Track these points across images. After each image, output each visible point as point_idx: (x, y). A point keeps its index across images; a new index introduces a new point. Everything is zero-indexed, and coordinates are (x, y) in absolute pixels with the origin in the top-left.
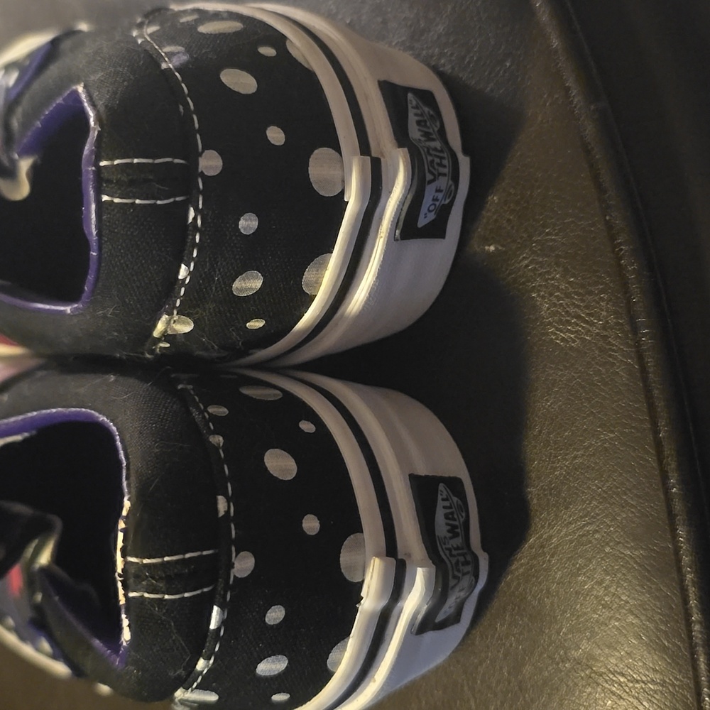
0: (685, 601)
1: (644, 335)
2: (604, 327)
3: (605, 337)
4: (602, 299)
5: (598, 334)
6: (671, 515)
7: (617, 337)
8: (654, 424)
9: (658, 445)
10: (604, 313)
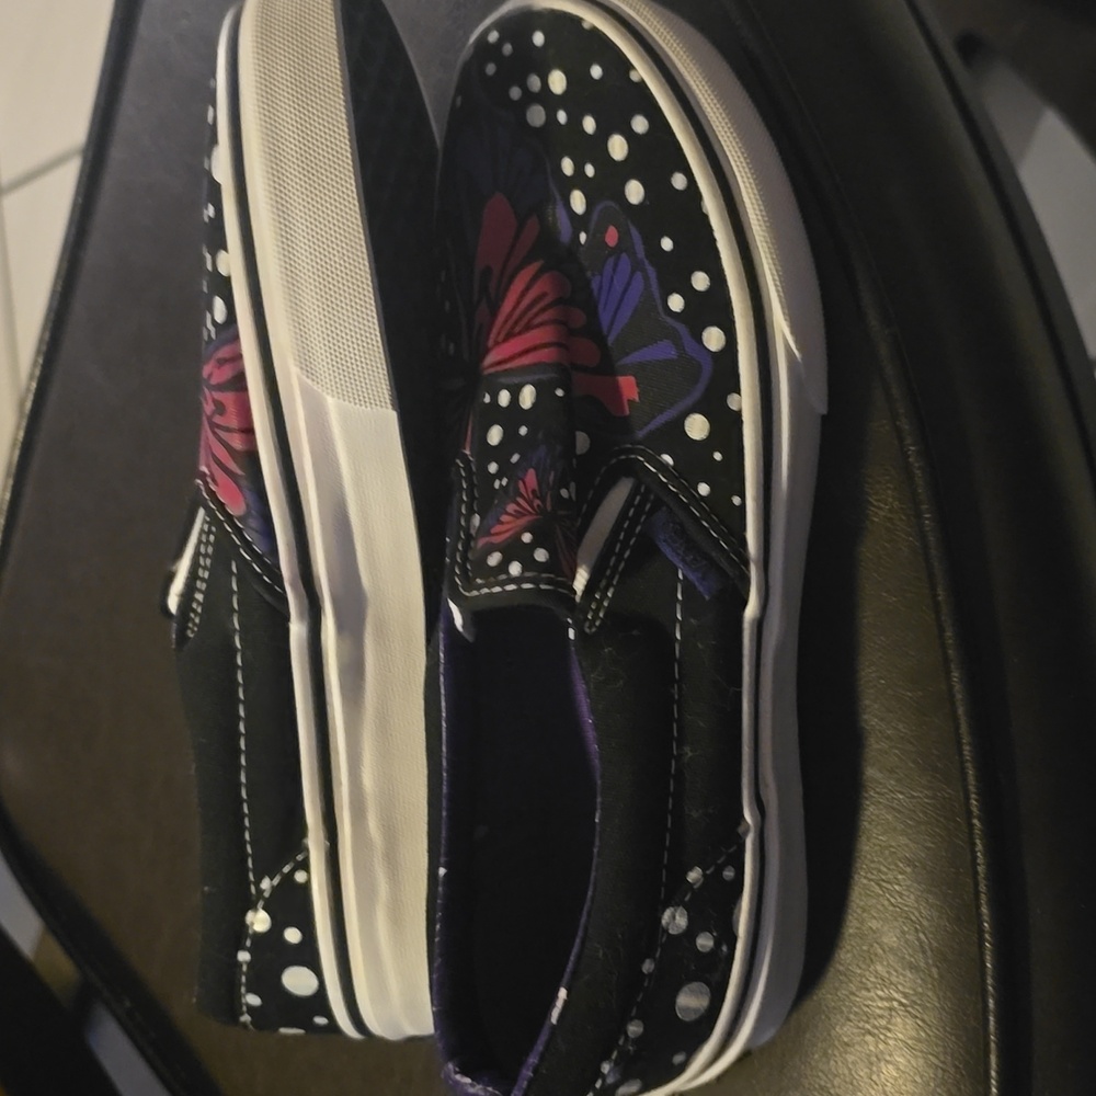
0: (957, 728)
1: (927, 519)
2: (890, 511)
3: (890, 519)
4: (888, 488)
5: (884, 516)
6: (946, 660)
7: (901, 520)
8: (933, 588)
9: (936, 605)
10: (890, 500)
